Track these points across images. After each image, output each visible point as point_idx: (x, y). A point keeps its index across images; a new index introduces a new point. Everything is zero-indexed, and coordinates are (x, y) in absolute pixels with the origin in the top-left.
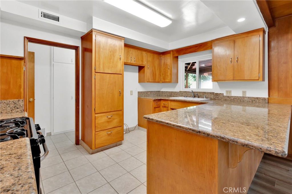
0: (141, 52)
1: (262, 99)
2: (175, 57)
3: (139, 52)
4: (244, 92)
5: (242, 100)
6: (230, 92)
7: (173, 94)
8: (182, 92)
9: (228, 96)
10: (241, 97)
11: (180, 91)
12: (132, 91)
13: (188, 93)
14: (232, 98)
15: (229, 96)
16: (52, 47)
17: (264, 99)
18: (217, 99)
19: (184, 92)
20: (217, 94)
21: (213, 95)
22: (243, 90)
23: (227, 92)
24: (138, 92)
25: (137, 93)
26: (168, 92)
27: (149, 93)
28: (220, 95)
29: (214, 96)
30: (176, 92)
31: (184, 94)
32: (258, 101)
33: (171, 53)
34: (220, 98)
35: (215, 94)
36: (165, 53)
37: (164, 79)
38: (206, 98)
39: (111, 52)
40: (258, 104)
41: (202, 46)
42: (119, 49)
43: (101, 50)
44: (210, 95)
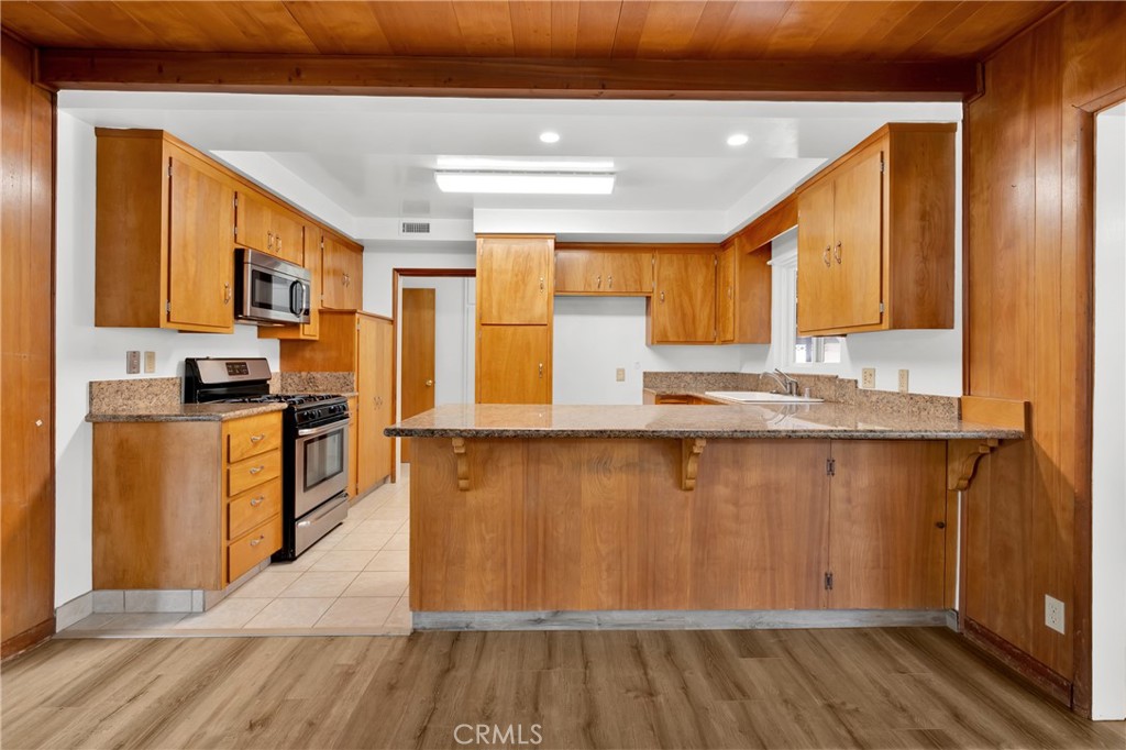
0: (632, 255)
1: (942, 402)
2: (751, 253)
3: (627, 257)
4: (904, 376)
6: (873, 374)
9: (866, 391)
10: (893, 394)
12: (623, 370)
16: (466, 278)
17: (950, 403)
18: (842, 401)
20: (843, 383)
21: (833, 387)
22: (902, 368)
23: (866, 373)
24: (645, 373)
25: (642, 375)
27: (687, 379)
28: (850, 384)
29: (835, 390)
33: (736, 242)
36: (725, 245)
37: (723, 332)
38: (811, 397)
39: (517, 275)
42: (540, 263)
43: (494, 274)
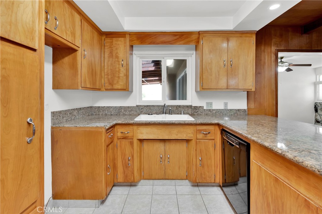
1: (242, 111)
4: (226, 104)
5: (224, 114)
6: (211, 104)
7: (123, 110)
8: (142, 107)
9: (209, 110)
11: (137, 106)
13: (152, 108)
14: (214, 112)
15: (211, 110)
17: (244, 110)
18: (196, 114)
19: (145, 106)
20: (196, 108)
21: (190, 110)
22: (224, 102)
23: (207, 104)
26: (111, 107)
28: (200, 108)
29: (192, 111)
30: (128, 107)
31: (145, 110)
32: (239, 113)
33: (128, 36)
34: (199, 112)
35: (193, 107)
36: (111, 35)
37: (111, 84)
40: (239, 116)
41: (184, 36)
44: (186, 109)
